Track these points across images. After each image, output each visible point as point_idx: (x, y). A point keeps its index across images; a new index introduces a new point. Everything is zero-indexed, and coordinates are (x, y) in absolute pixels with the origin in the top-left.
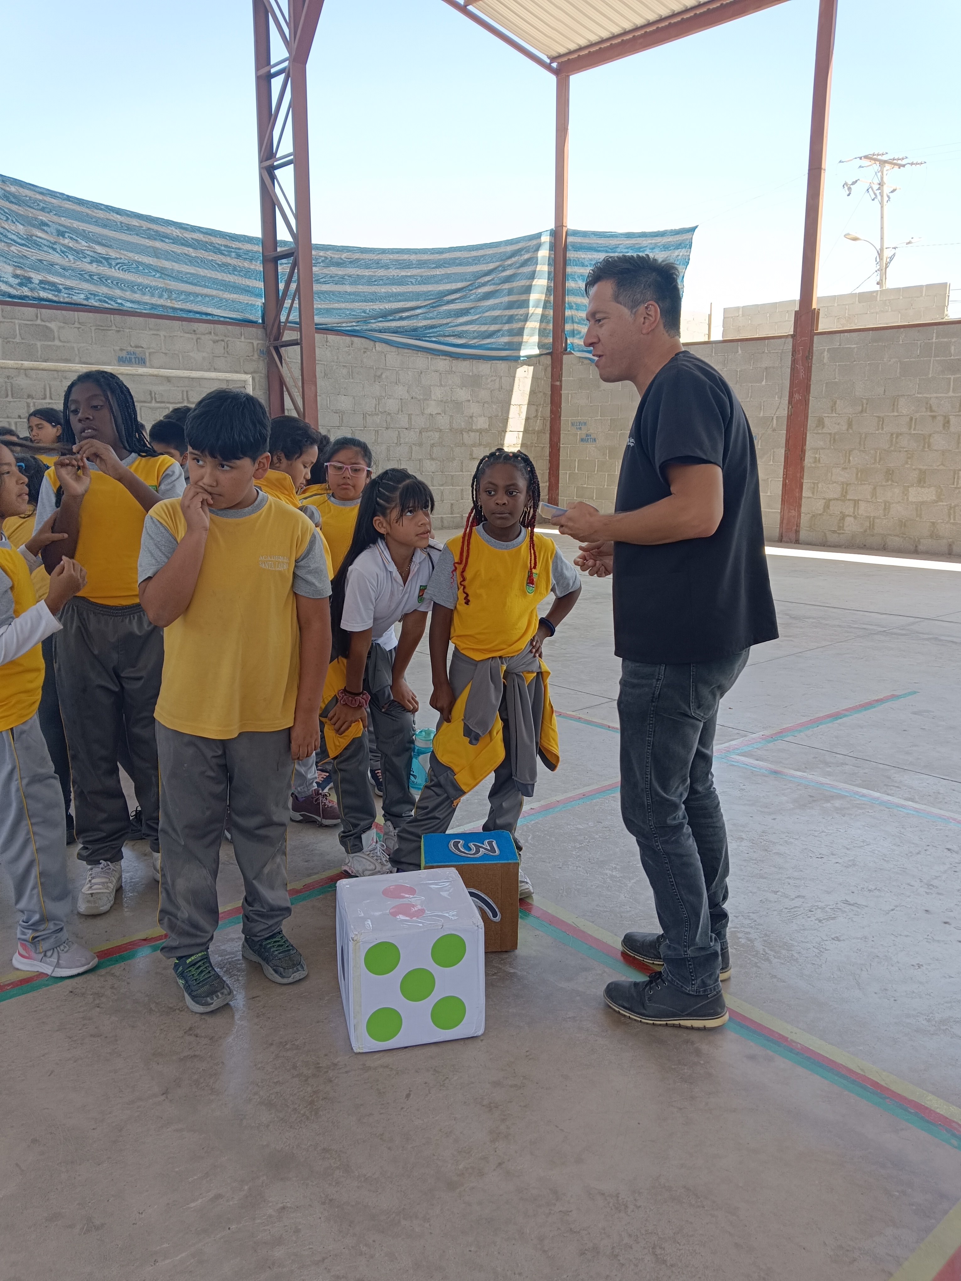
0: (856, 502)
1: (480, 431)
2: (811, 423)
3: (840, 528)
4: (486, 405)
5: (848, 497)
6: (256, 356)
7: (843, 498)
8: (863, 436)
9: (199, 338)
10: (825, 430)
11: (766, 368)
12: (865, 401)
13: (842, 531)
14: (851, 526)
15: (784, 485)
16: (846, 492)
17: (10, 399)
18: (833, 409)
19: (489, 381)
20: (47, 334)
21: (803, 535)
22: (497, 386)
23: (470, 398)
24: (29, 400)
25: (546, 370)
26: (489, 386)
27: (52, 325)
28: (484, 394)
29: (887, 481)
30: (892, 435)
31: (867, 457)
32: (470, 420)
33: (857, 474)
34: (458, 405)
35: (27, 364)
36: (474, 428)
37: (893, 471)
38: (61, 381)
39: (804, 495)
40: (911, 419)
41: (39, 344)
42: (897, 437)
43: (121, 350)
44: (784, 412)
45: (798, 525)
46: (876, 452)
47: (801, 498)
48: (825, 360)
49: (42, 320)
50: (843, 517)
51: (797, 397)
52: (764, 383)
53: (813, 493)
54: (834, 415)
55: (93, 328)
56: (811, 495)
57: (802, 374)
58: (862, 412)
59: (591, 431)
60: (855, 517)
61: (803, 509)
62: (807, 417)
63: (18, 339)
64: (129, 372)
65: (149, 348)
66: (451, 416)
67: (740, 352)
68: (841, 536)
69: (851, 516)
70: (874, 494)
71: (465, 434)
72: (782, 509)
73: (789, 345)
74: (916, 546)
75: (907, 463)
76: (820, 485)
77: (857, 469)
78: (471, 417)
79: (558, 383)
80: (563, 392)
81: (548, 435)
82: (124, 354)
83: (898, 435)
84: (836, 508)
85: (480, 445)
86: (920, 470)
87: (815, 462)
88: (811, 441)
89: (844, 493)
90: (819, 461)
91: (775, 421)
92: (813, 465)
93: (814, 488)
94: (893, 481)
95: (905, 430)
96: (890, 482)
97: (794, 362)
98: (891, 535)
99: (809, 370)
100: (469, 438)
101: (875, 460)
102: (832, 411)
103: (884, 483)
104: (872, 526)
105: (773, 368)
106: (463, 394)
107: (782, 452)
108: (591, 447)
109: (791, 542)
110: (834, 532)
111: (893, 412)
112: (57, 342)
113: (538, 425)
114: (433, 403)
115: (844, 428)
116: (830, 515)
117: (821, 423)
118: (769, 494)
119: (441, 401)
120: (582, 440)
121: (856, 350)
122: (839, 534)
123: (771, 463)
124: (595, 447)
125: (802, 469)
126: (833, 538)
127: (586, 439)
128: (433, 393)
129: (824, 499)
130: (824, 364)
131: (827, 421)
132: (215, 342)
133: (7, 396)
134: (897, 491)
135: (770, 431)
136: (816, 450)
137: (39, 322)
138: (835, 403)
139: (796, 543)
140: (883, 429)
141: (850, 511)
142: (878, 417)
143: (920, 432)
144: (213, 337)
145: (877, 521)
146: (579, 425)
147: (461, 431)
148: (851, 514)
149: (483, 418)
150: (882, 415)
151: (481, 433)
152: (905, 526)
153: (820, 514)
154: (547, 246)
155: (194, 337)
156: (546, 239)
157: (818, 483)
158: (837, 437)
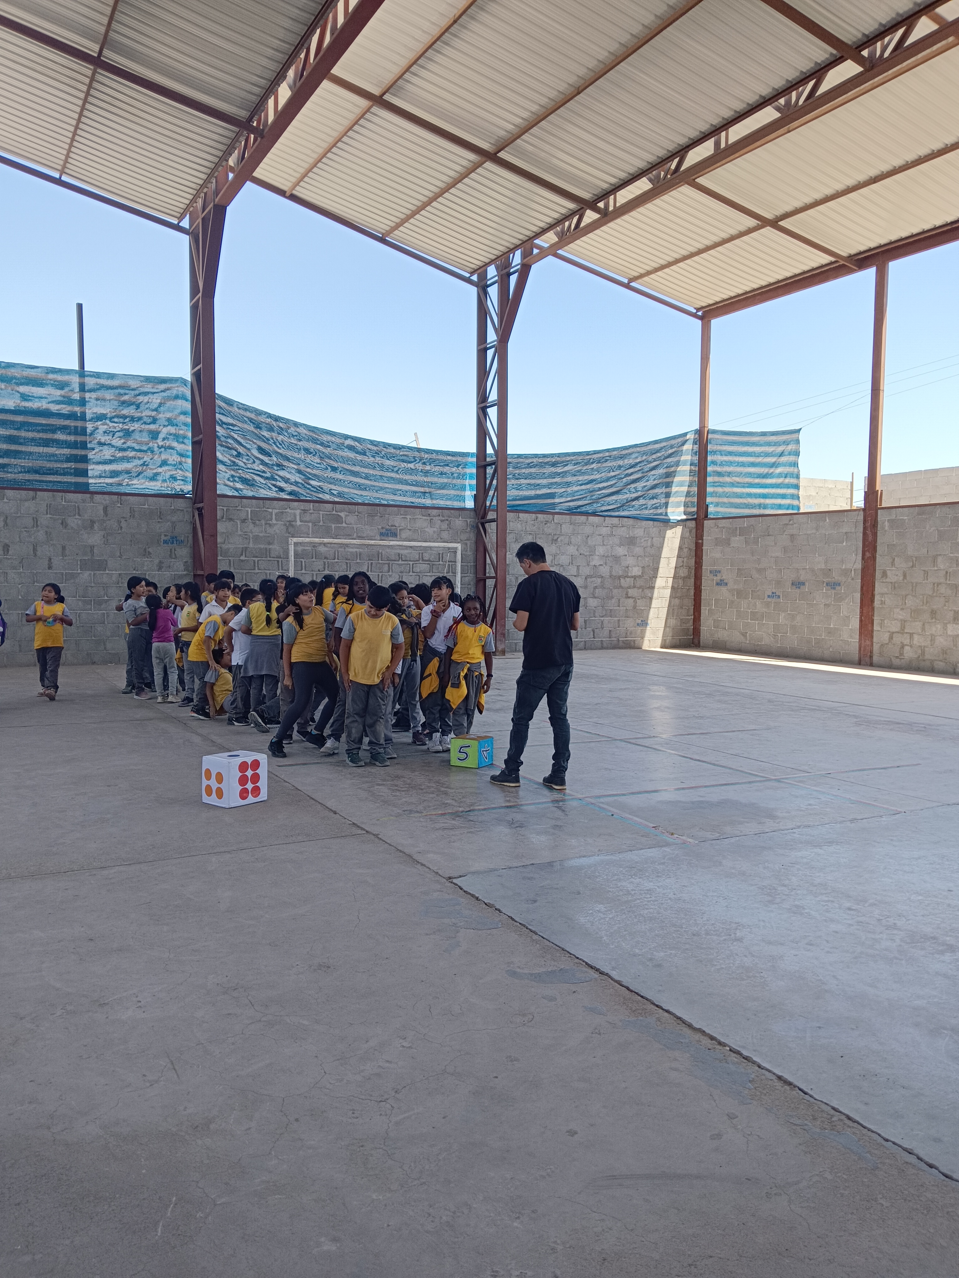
0: (911, 635)
1: (635, 577)
2: (878, 574)
3: (902, 654)
4: (639, 558)
5: (906, 631)
6: (469, 529)
7: (902, 632)
8: (914, 584)
9: (432, 519)
10: (888, 580)
11: (846, 533)
12: (914, 559)
13: (902, 657)
14: (909, 654)
15: (861, 621)
16: (904, 627)
17: (314, 559)
18: (893, 564)
19: (642, 540)
20: (338, 519)
21: (875, 659)
22: (649, 544)
23: (626, 553)
24: (325, 560)
25: (690, 532)
26: (642, 545)
27: (342, 514)
28: (638, 550)
29: (932, 619)
30: (934, 584)
31: (917, 601)
32: (627, 569)
33: (911, 614)
34: (617, 559)
35: (326, 540)
36: (629, 575)
37: (936, 612)
38: (345, 548)
39: (875, 629)
40: (947, 572)
41: (333, 526)
42: (938, 586)
43: (382, 528)
44: (859, 566)
45: (871, 652)
46: (924, 597)
47: (872, 631)
48: (886, 528)
49: (336, 511)
50: (903, 647)
51: (868, 555)
52: (844, 544)
53: (881, 627)
54: (894, 568)
55: (366, 515)
56: (879, 629)
57: (870, 538)
58: (912, 567)
59: (724, 577)
60: (911, 646)
61: (875, 640)
62: (875, 570)
63: (321, 524)
64: (385, 544)
65: (399, 527)
66: (611, 567)
67: (828, 520)
68: (902, 660)
69: (908, 645)
70: (923, 629)
71: (622, 580)
72: (860, 639)
73: (861, 517)
74: (955, 669)
75: (945, 605)
76: (886, 621)
77: (911, 609)
78: (628, 567)
79: (700, 541)
80: (704, 548)
81: (693, 580)
82: (384, 531)
83: (939, 584)
84: (897, 639)
85: (634, 587)
86: (955, 611)
87: (881, 604)
88: (879, 588)
89: (903, 628)
90: (885, 603)
91: (853, 572)
92: (880, 606)
93: (881, 623)
94: (936, 619)
95: (943, 580)
96: (934, 620)
97: (865, 529)
98: (935, 660)
99: (875, 535)
100: (624, 583)
101: (923, 603)
102: (892, 565)
103: (930, 621)
104: (923, 653)
105: (851, 533)
106: (621, 551)
107: (858, 596)
108: (724, 589)
109: (867, 665)
110: (897, 657)
111: (934, 567)
112: (344, 525)
113: (683, 572)
114: (597, 557)
115: (901, 578)
116: (894, 645)
117: (884, 574)
118: (850, 627)
119: (603, 556)
120: (717, 584)
121: (907, 521)
122: (901, 659)
123: (851, 604)
124: (727, 590)
125: (873, 609)
126: (896, 662)
127: (721, 583)
128: (597, 550)
129: (889, 632)
130: (885, 531)
131: (889, 573)
132: (442, 521)
133: (312, 558)
134: (939, 626)
135: (849, 580)
136: (882, 594)
137: (334, 512)
138: (894, 560)
139: (871, 665)
140: (927, 579)
141: (907, 641)
142: (924, 571)
143: (954, 583)
144: (441, 518)
145: (926, 649)
146: (715, 573)
147: (619, 578)
148: (908, 644)
149: (637, 568)
150: (926, 569)
151: (635, 578)
152: (946, 653)
153: (887, 644)
154: (691, 441)
155: (428, 518)
156: (691, 436)
157: (884, 620)
158: (896, 585)
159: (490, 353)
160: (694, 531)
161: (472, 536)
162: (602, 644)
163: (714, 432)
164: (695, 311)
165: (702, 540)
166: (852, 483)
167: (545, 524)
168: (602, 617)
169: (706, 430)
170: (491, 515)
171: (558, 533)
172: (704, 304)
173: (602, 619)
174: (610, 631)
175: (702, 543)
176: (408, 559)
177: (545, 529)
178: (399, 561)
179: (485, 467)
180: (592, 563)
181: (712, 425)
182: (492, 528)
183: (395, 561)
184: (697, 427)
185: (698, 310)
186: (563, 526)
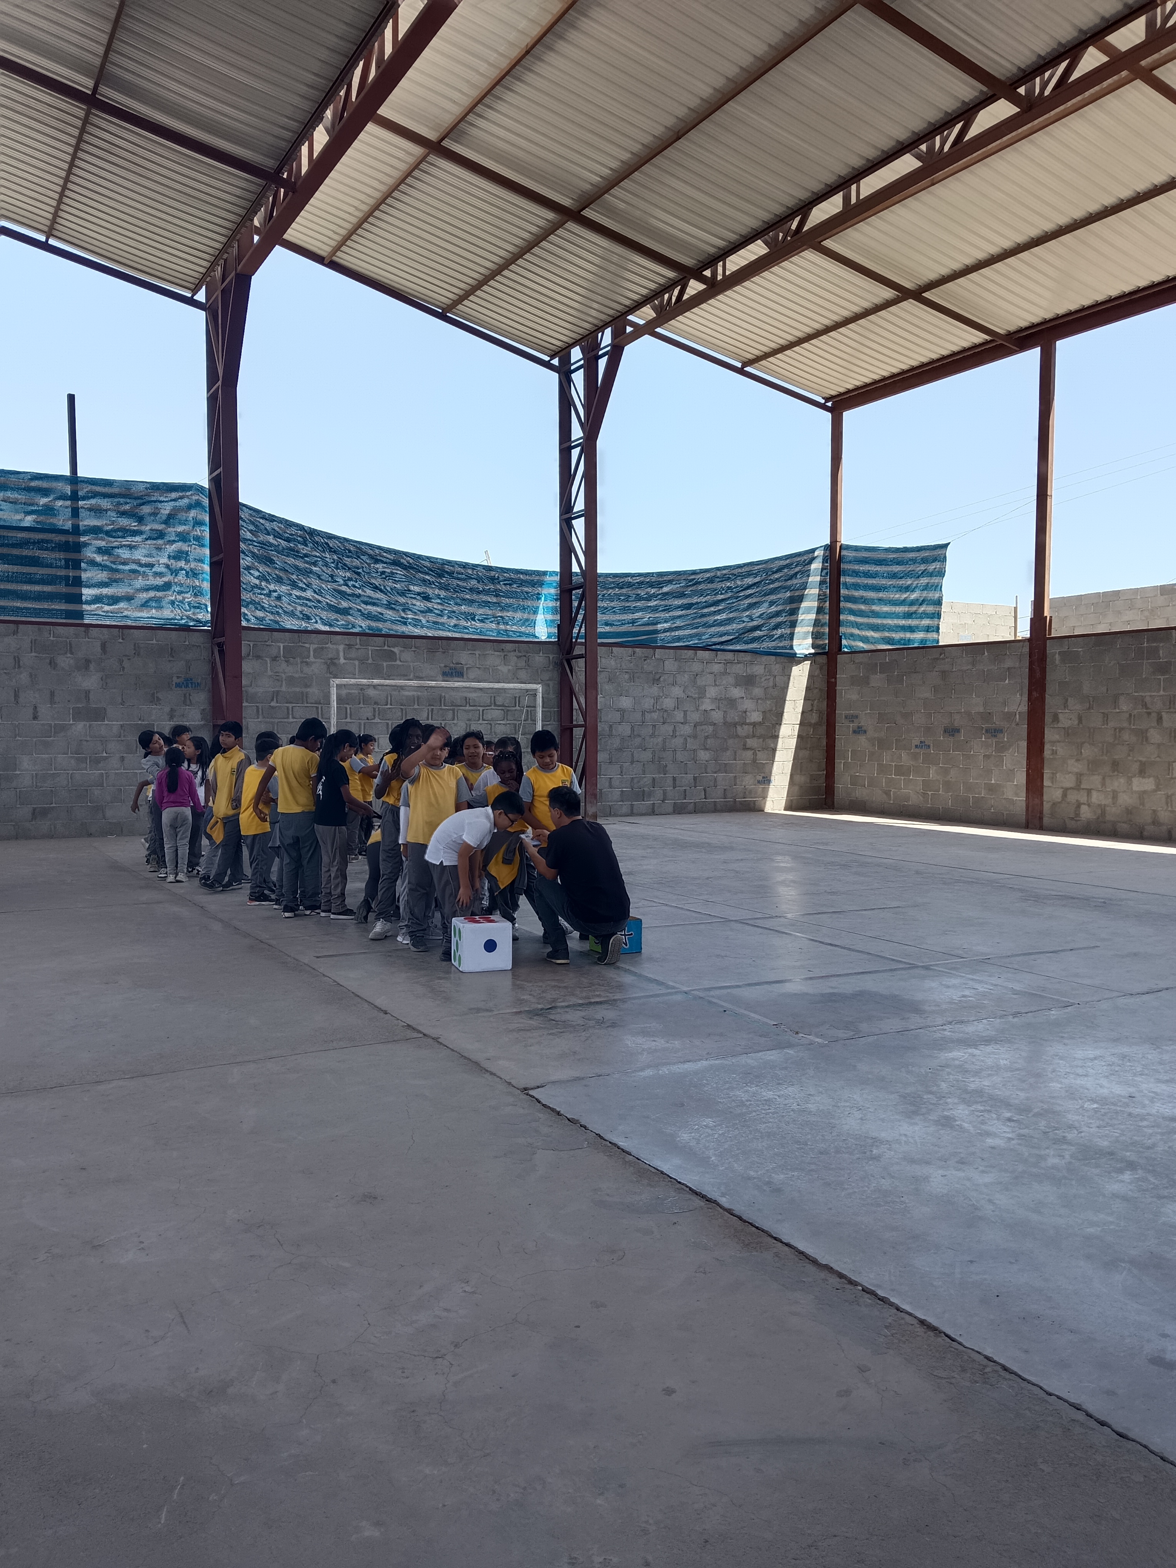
0: (1089, 791)
1: (754, 724)
2: (1048, 719)
3: (1077, 814)
4: (759, 701)
5: (1082, 787)
6: (551, 667)
7: (1078, 787)
8: (1092, 730)
9: (506, 655)
10: (1060, 725)
11: (1009, 668)
12: (1091, 698)
13: (1078, 819)
14: (1086, 813)
15: (1028, 775)
17: (362, 705)
18: (1065, 706)
19: (763, 680)
20: (391, 656)
21: (1046, 820)
22: (771, 684)
23: (743, 695)
24: (375, 706)
25: (821, 669)
26: (763, 685)
27: (396, 650)
28: (757, 691)
29: (1114, 772)
30: (1115, 729)
31: (1096, 750)
32: (744, 715)
33: (1088, 765)
34: (732, 703)
35: (376, 681)
36: (747, 721)
37: (1118, 764)
38: (399, 691)
39: (1045, 784)
40: (1130, 715)
41: (385, 664)
42: (1120, 732)
43: (445, 666)
44: (1024, 708)
45: (1041, 812)
46: (1103, 746)
47: (1042, 786)
48: (1057, 662)
49: (388, 646)
50: (1079, 805)
51: (1035, 694)
52: (1007, 682)
53: (1052, 783)
54: (1067, 711)
55: (425, 651)
56: (1050, 784)
57: (1038, 675)
58: (1089, 708)
59: (862, 724)
60: (1089, 805)
61: (1045, 798)
62: (1044, 713)
63: (370, 661)
64: (448, 686)
65: (466, 665)
66: (725, 712)
67: (986, 654)
68: (1079, 822)
69: (1084, 804)
70: (1103, 784)
71: (739, 728)
72: (1027, 797)
73: (1026, 650)
74: (1142, 832)
75: (1129, 755)
76: (1058, 775)
77: (1088, 760)
78: (745, 712)
79: (833, 680)
80: (837, 688)
81: (825, 727)
82: (447, 670)
83: (1121, 729)
84: (1072, 797)
85: (754, 736)
86: (1140, 761)
87: (1053, 754)
88: (1050, 735)
89: (1079, 782)
90: (1056, 753)
91: (1018, 716)
92: (1051, 757)
93: (1053, 778)
94: (1118, 772)
95: (1125, 725)
96: (1116, 773)
97: (1031, 663)
98: (1120, 822)
99: (1044, 671)
100: (742, 731)
101: (1103, 752)
102: (1065, 707)
103: (1111, 774)
104: (1103, 813)
105: (1015, 668)
106: (737, 692)
107: (1024, 744)
108: (862, 739)
109: (1036, 829)
110: (1072, 819)
111: (1115, 709)
112: (398, 663)
113: (814, 718)
114: (708, 701)
115: (1076, 722)
116: (1068, 803)
117: (1056, 718)
118: (1015, 783)
119: (716, 699)
120: (854, 732)
121: (1082, 653)
122: (1076, 821)
123: (1016, 754)
124: (866, 739)
125: (1043, 760)
126: (1071, 824)
127: (859, 731)
128: (707, 692)
129: (1062, 788)
130: (1056, 666)
131: (1061, 716)
132: (518, 657)
133: (360, 704)
134: (1122, 780)
135: (1013, 725)
136: (1053, 743)
137: (386, 648)
138: (1067, 700)
139: (1041, 829)
140: (1107, 724)
141: (1083, 799)
142: (1103, 713)
143: (1138, 727)
144: (517, 653)
145: (1108, 808)
146: (852, 718)
147: (735, 725)
148: (1086, 802)
149: (757, 713)
150: (1106, 711)
151: (754, 726)
152: (1131, 813)
153: (1059, 803)
154: (820, 559)
155: (502, 654)
156: (819, 553)
157: (1056, 773)
158: (1070, 731)
159: (575, 453)
160: (826, 667)
161: (556, 675)
162: (715, 805)
163: (848, 547)
164: (823, 401)
165: (836, 678)
166: (1016, 609)
167: (645, 660)
168: (715, 773)
169: (838, 545)
170: (578, 650)
171: (660, 671)
172: (834, 393)
173: (715, 775)
174: (725, 790)
175: (836, 682)
176: (477, 704)
177: (645, 666)
178: (466, 706)
179: (570, 591)
180: (703, 707)
181: (845, 539)
182: (579, 665)
183: (461, 706)
184: (827, 541)
185: (827, 399)
186: (666, 663)
